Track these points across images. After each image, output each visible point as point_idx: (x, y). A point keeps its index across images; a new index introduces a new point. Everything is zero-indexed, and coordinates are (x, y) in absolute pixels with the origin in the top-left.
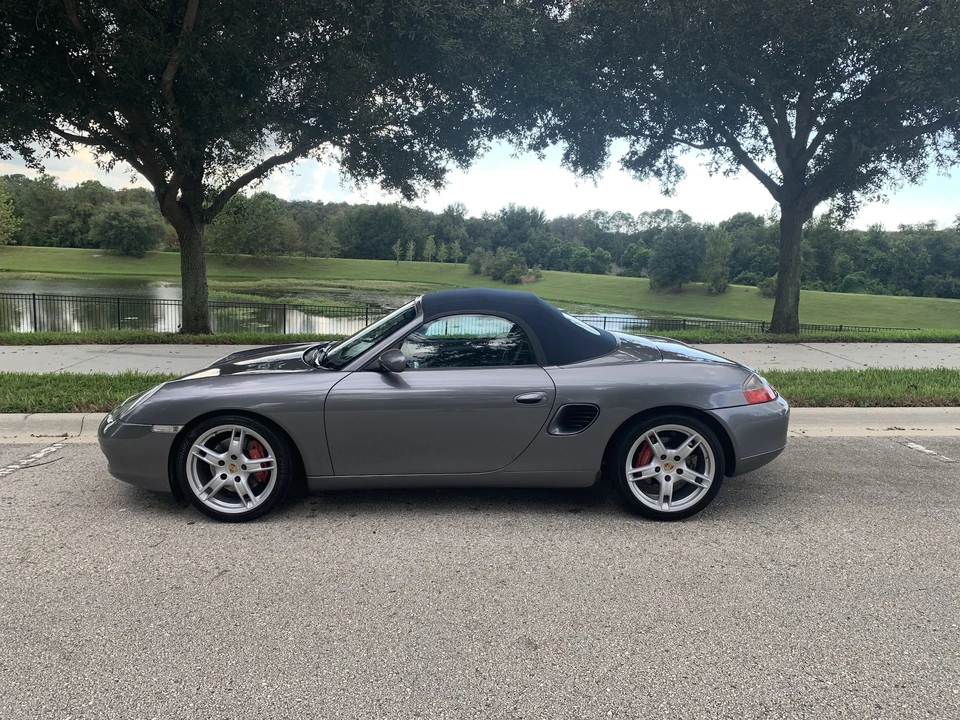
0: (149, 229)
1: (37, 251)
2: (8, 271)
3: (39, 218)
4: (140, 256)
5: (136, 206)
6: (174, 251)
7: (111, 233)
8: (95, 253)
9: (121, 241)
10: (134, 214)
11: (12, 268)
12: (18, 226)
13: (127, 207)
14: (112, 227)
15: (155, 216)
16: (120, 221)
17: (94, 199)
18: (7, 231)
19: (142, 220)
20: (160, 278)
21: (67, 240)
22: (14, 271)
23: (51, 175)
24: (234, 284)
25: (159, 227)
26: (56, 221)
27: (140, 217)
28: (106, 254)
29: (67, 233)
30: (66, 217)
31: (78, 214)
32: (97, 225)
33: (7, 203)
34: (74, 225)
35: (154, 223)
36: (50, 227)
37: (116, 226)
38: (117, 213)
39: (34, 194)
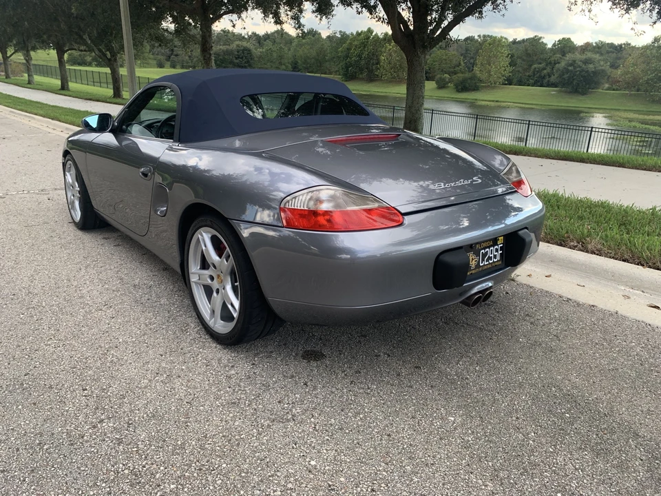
0: (595, 73)
1: (518, 89)
2: (497, 101)
3: (525, 67)
4: (583, 94)
5: (589, 55)
6: (614, 90)
7: (566, 76)
8: (553, 91)
9: (572, 82)
10: (587, 62)
11: (499, 99)
12: (510, 72)
13: (584, 57)
14: (568, 71)
15: (602, 63)
16: (575, 68)
17: (564, 52)
18: (503, 76)
19: (591, 66)
20: (597, 111)
21: (539, 82)
22: (501, 102)
23: (540, 36)
24: (651, 117)
25: (603, 71)
26: (535, 68)
27: (590, 63)
28: (560, 91)
29: (540, 76)
30: (543, 65)
31: (550, 63)
32: (559, 69)
33: (507, 57)
34: (545, 71)
35: (600, 68)
36: (530, 73)
37: (571, 71)
38: (574, 61)
39: (526, 50)
